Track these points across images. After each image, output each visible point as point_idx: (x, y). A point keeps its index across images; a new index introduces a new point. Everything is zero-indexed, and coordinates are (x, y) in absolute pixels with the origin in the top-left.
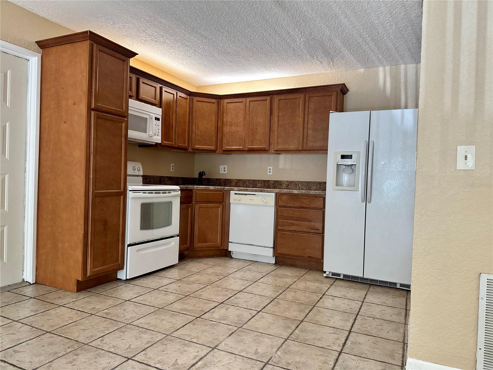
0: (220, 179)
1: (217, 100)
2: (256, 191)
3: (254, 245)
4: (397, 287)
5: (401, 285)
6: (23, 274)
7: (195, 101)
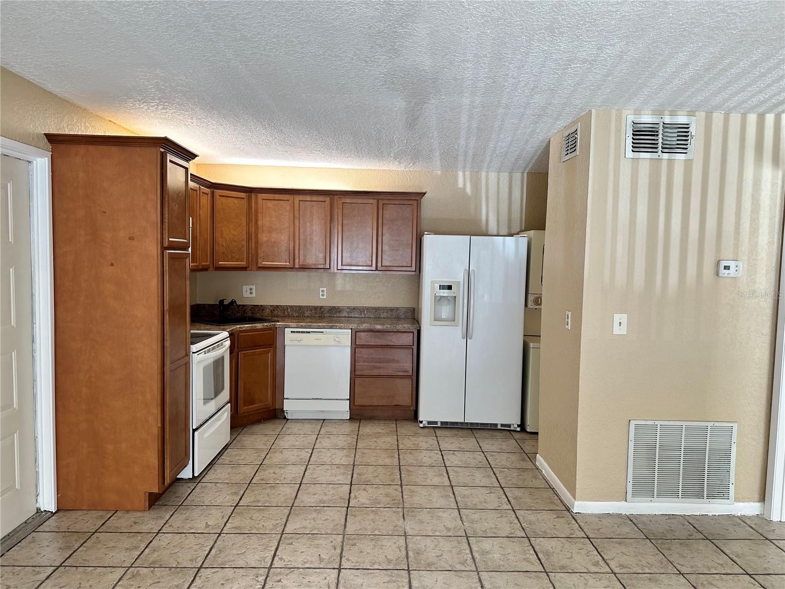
0: (243, 306)
1: (247, 194)
2: (324, 328)
3: (321, 399)
4: (499, 428)
5: (502, 425)
6: (37, 500)
7: (217, 197)
